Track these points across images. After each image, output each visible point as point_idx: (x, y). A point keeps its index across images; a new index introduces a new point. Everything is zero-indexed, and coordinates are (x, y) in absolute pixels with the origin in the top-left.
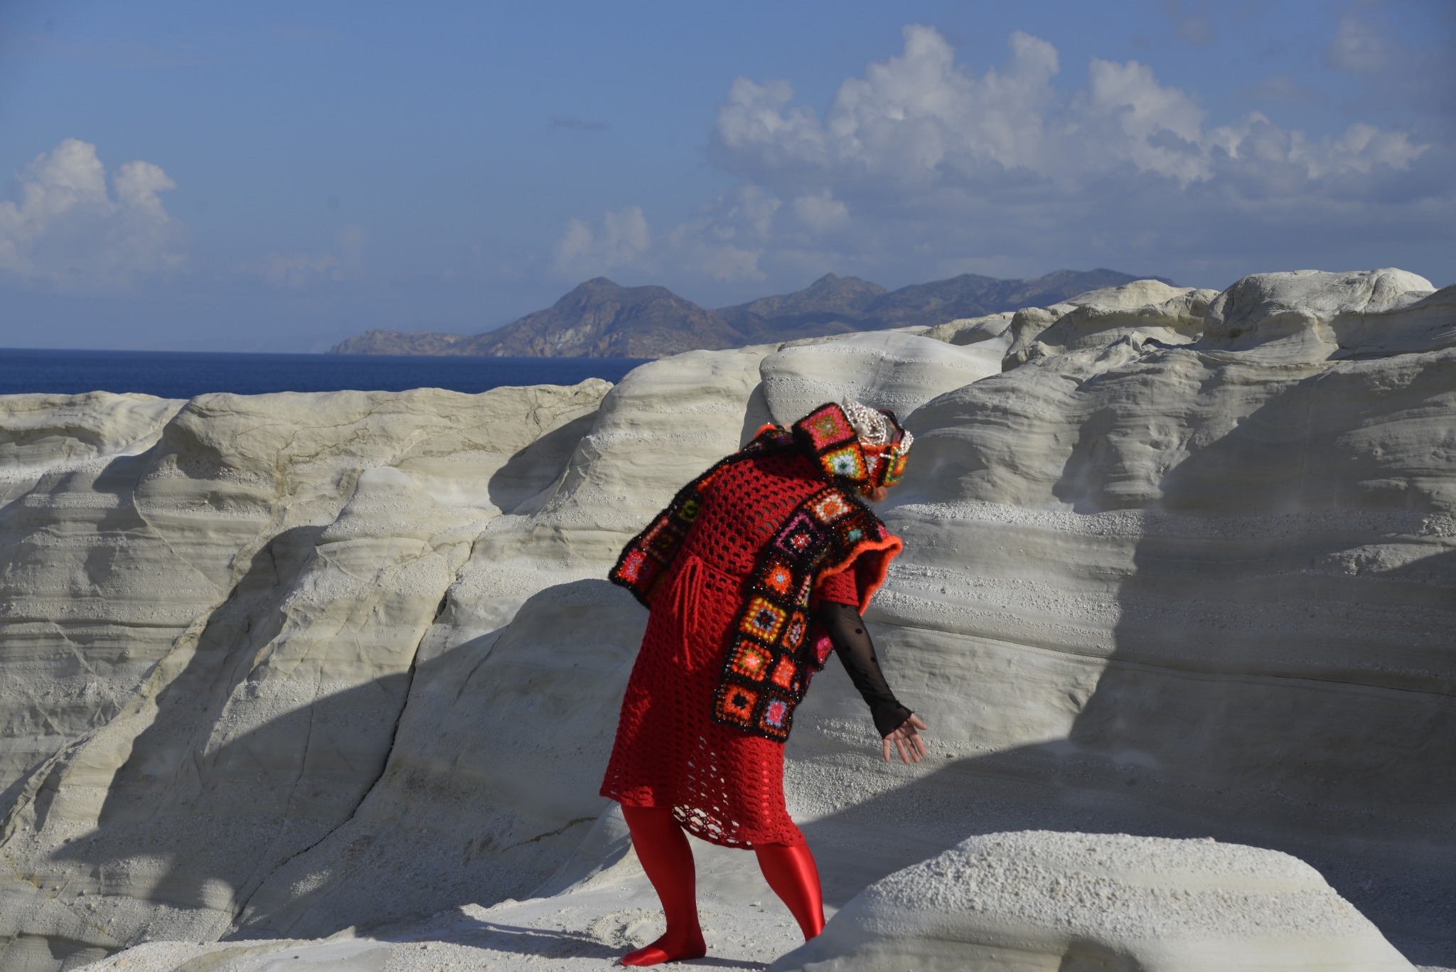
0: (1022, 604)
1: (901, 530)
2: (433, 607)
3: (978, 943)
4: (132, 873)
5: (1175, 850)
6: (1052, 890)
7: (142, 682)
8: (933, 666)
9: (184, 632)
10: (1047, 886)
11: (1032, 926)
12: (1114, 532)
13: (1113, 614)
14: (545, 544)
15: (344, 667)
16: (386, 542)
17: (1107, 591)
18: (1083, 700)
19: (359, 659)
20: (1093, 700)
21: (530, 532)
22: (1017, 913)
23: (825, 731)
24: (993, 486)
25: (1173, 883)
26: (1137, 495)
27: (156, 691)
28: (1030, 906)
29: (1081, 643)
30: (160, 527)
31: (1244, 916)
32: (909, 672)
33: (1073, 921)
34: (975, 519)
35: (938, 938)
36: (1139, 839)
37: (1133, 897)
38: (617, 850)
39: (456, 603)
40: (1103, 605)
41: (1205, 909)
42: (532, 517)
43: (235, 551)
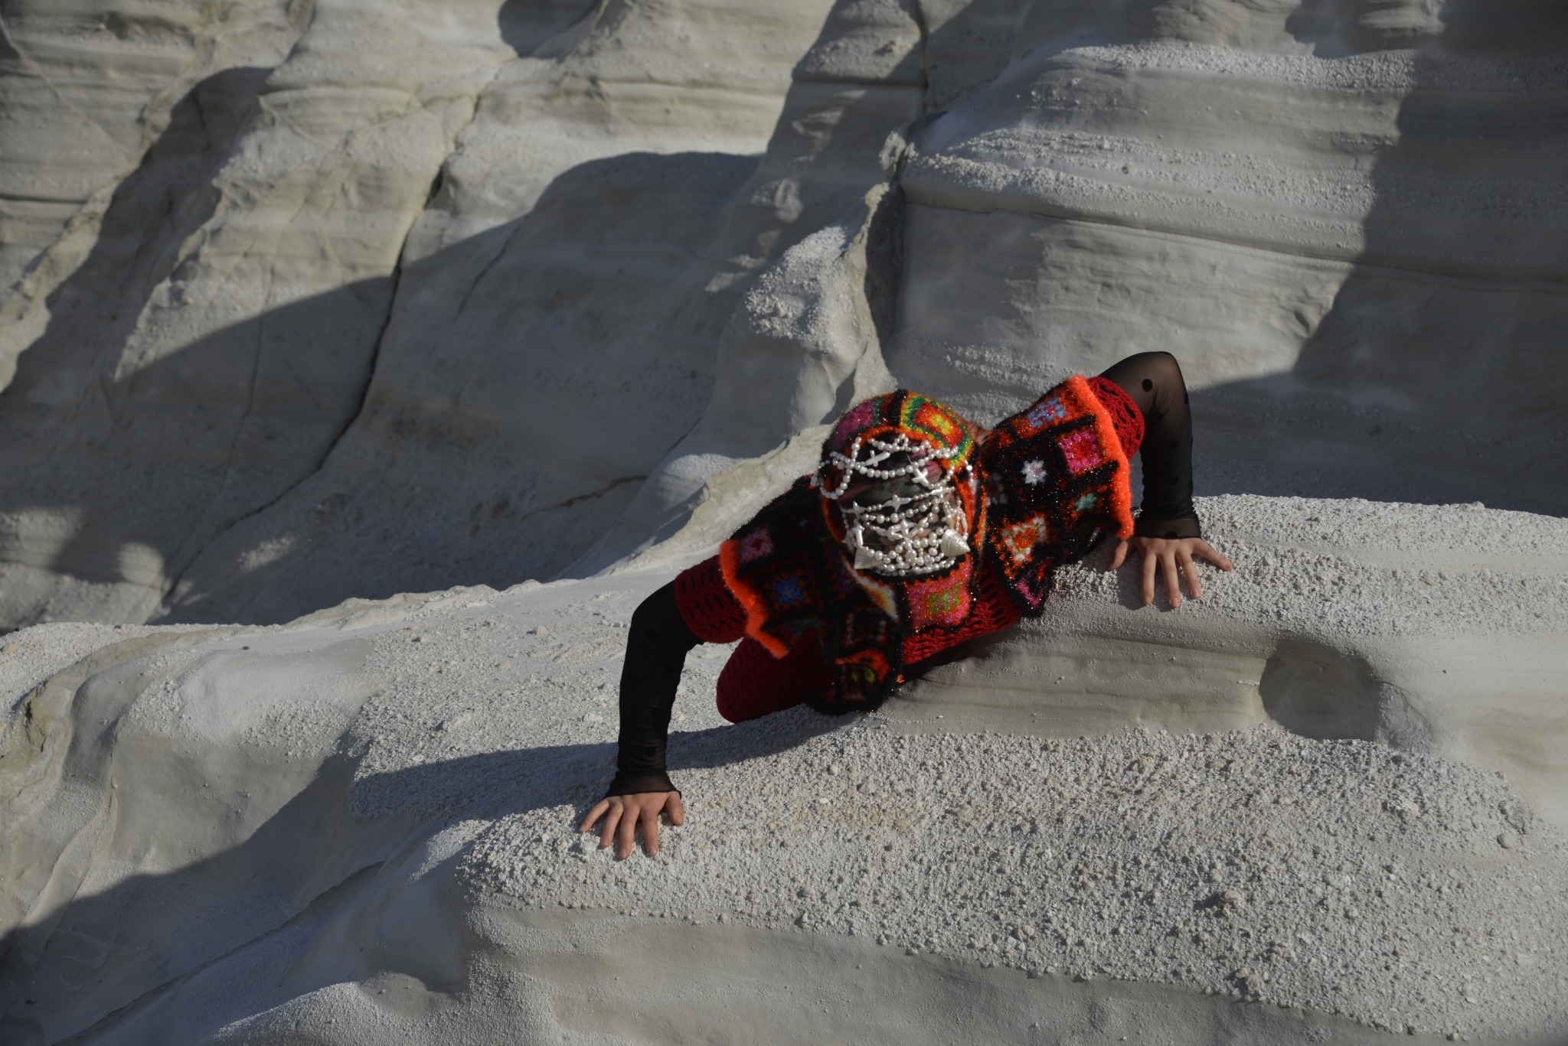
0: (1234, 188)
1: (1070, 84)
2: (424, 186)
3: (1154, 641)
4: (23, 533)
5: (1429, 519)
6: (1257, 573)
7: (24, 277)
8: (1108, 274)
9: (80, 210)
10: (1250, 567)
11: (1228, 619)
12: (1369, 83)
13: (1363, 199)
14: (577, 101)
15: (304, 267)
16: (357, 93)
17: (1355, 168)
18: (1314, 319)
19: (323, 255)
20: (1327, 321)
21: (556, 83)
22: (1208, 604)
23: (958, 363)
24: (1201, 19)
25: (1423, 563)
26: (1405, 29)
27: (45, 291)
28: (1226, 593)
29: (1315, 242)
30: (40, 60)
31: (1519, 606)
32: (1074, 283)
33: (1284, 613)
34: (1174, 67)
35: (1101, 635)
36: (1380, 505)
37: (1367, 582)
38: (673, 519)
39: (455, 182)
40: (1349, 187)
41: (1465, 597)
42: (560, 61)
43: (146, 99)
